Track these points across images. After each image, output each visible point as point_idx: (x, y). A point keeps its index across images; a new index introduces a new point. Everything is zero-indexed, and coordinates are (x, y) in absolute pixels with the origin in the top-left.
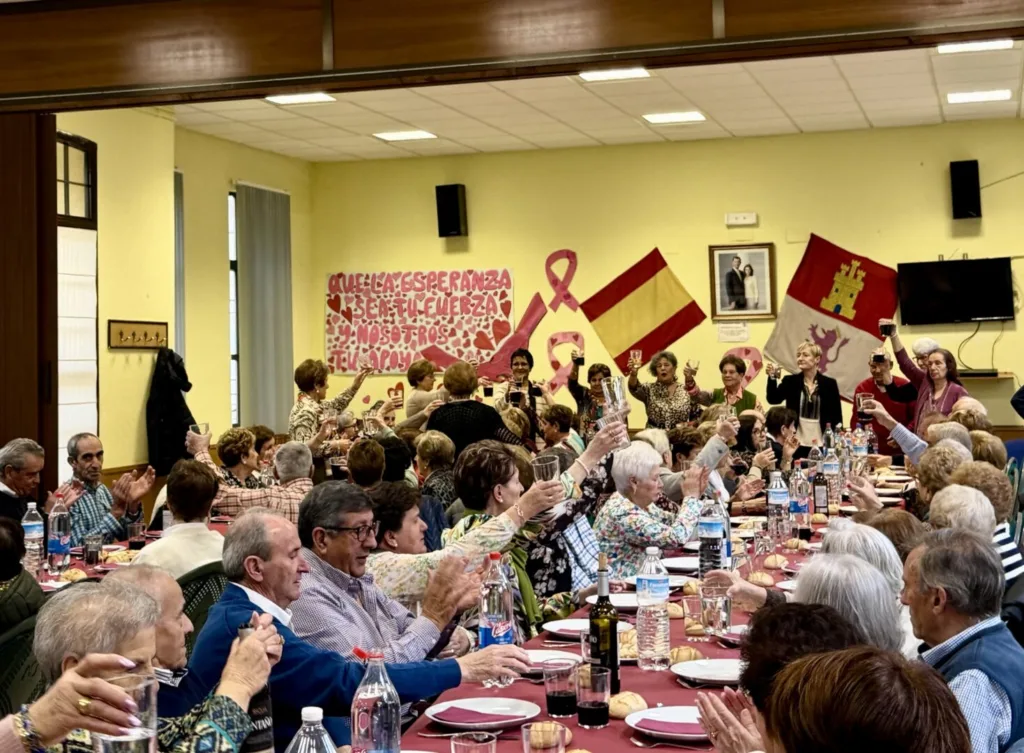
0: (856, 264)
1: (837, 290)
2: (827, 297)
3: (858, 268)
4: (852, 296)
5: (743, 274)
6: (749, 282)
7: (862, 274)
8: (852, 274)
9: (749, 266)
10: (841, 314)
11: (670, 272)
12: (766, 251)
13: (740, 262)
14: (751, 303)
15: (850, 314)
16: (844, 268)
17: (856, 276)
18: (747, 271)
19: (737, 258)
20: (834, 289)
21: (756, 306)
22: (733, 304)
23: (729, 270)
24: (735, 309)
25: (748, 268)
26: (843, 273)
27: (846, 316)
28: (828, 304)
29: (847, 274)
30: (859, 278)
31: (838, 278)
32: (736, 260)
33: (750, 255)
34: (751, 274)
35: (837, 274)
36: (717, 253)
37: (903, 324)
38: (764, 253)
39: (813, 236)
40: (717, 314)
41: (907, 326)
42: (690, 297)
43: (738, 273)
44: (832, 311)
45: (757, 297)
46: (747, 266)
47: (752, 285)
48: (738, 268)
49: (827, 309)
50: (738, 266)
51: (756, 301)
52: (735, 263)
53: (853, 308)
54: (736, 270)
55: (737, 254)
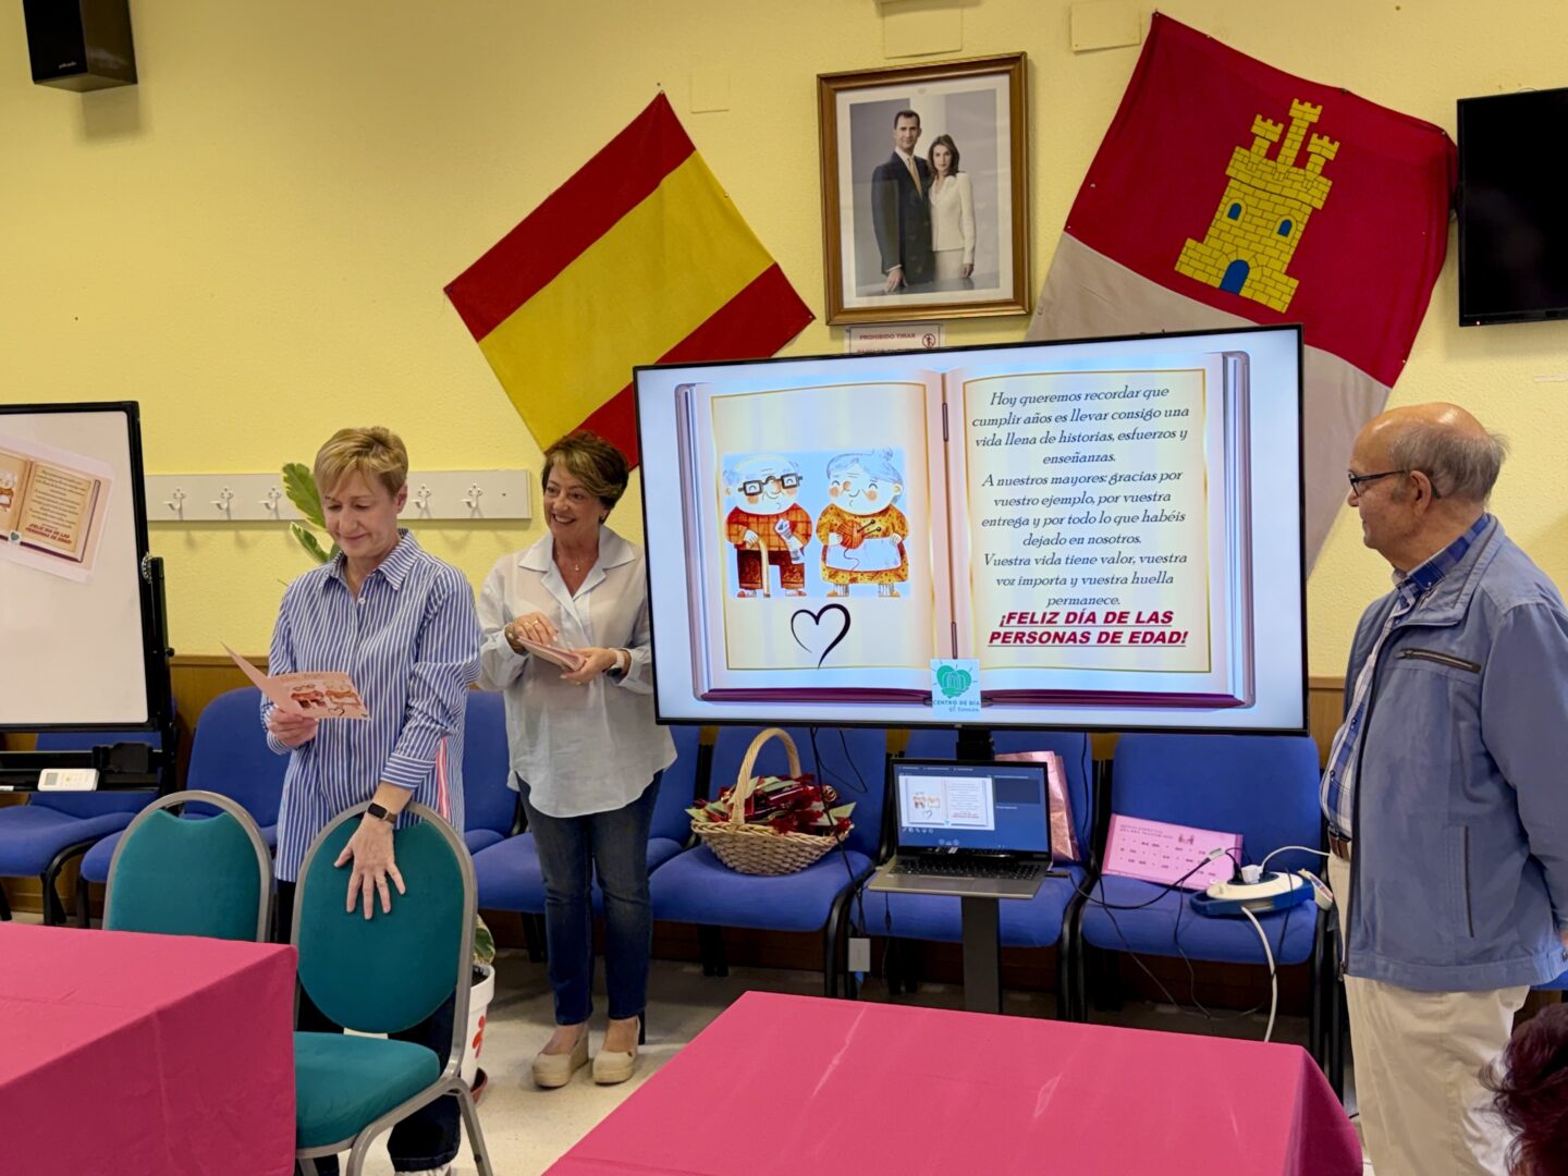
0: (1305, 113)
1: (1235, 212)
2: (1200, 238)
3: (1312, 128)
4: (1285, 228)
5: (927, 170)
6: (945, 196)
7: (1325, 149)
8: (1290, 151)
9: (946, 140)
10: (1245, 292)
11: (702, 171)
12: (1001, 84)
13: (917, 128)
14: (949, 266)
15: (1274, 287)
16: (1266, 130)
17: (1302, 159)
18: (939, 158)
19: (910, 114)
20: (1224, 208)
21: (967, 278)
22: (895, 273)
23: (885, 159)
24: (901, 288)
25: (941, 149)
26: (1260, 146)
27: (1262, 299)
28: (1201, 260)
29: (1273, 152)
30: (1316, 164)
31: (1243, 165)
32: (903, 122)
33: (950, 99)
34: (953, 169)
35: (1240, 153)
36: (845, 101)
37: (1465, 321)
38: (993, 92)
39: (1159, 21)
40: (847, 305)
41: (1479, 332)
42: (770, 258)
43: (912, 168)
44: (1216, 283)
45: (968, 249)
46: (938, 142)
47: (954, 206)
48: (910, 150)
49: (1200, 277)
50: (912, 141)
51: (967, 260)
52: (901, 135)
53: (1289, 273)
54: (904, 156)
55: (907, 101)
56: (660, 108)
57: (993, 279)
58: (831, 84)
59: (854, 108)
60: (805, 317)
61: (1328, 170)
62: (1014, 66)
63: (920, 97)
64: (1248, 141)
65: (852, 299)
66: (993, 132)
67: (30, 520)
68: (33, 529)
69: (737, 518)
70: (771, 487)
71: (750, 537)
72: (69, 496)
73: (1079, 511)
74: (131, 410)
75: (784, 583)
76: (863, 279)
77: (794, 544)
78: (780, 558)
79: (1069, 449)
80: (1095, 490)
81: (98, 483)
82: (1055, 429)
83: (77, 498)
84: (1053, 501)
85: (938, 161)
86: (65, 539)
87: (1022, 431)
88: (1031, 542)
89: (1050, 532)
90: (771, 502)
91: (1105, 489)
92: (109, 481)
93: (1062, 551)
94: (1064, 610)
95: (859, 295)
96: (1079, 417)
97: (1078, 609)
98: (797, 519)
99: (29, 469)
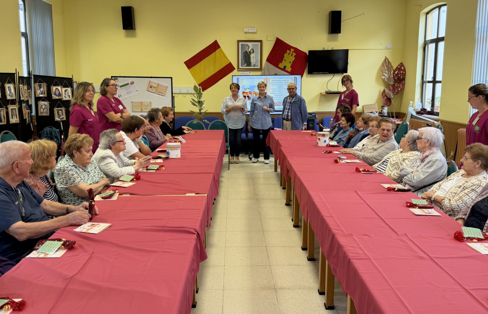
0: (292, 50)
1: (285, 60)
2: (281, 63)
3: (293, 52)
4: (290, 62)
6: (252, 56)
7: (294, 54)
8: (291, 54)
9: (253, 49)
10: (286, 69)
11: (221, 50)
13: (249, 47)
14: (253, 64)
15: (289, 69)
16: (288, 51)
17: (292, 55)
18: (252, 51)
19: (248, 46)
20: (284, 60)
21: (254, 66)
22: (246, 64)
23: (245, 51)
24: (246, 66)
25: (252, 50)
27: (287, 70)
28: (281, 65)
29: (289, 54)
31: (286, 55)
32: (247, 46)
33: (253, 44)
34: (253, 53)
35: (285, 54)
36: (240, 43)
37: (308, 74)
38: (258, 44)
39: (277, 38)
40: (240, 68)
41: (310, 75)
42: (229, 61)
43: (248, 52)
44: (283, 68)
45: (255, 62)
46: (252, 49)
47: (253, 57)
48: (248, 50)
49: (281, 67)
50: (248, 49)
51: (255, 63)
52: (247, 48)
53: (290, 67)
54: (247, 51)
55: (248, 44)
56: (216, 42)
57: (258, 66)
58: (239, 41)
59: (241, 44)
60: (234, 69)
61: (295, 56)
62: (261, 41)
63: (250, 44)
64: (286, 52)
65: (240, 67)
66: (258, 49)
67: (158, 91)
68: (158, 92)
69: (244, 92)
70: (248, 89)
71: (245, 94)
72: (163, 88)
73: (280, 92)
74: (171, 78)
75: (249, 99)
76: (242, 65)
77: (250, 95)
78: (248, 97)
79: (279, 86)
80: (282, 90)
81: (167, 87)
82: (278, 84)
83: (164, 88)
84: (278, 91)
85: (251, 51)
86: (163, 93)
87: (275, 84)
88: (275, 95)
89: (277, 94)
90: (247, 91)
91: (283, 90)
92: (168, 87)
93: (278, 96)
94: (278, 102)
95: (241, 67)
96: (280, 83)
97: (279, 102)
98: (250, 93)
99: (158, 85)
